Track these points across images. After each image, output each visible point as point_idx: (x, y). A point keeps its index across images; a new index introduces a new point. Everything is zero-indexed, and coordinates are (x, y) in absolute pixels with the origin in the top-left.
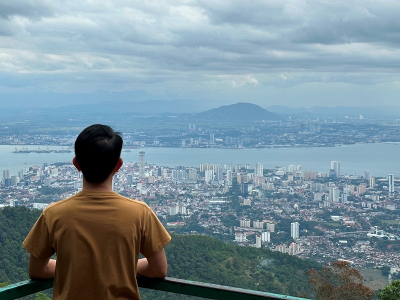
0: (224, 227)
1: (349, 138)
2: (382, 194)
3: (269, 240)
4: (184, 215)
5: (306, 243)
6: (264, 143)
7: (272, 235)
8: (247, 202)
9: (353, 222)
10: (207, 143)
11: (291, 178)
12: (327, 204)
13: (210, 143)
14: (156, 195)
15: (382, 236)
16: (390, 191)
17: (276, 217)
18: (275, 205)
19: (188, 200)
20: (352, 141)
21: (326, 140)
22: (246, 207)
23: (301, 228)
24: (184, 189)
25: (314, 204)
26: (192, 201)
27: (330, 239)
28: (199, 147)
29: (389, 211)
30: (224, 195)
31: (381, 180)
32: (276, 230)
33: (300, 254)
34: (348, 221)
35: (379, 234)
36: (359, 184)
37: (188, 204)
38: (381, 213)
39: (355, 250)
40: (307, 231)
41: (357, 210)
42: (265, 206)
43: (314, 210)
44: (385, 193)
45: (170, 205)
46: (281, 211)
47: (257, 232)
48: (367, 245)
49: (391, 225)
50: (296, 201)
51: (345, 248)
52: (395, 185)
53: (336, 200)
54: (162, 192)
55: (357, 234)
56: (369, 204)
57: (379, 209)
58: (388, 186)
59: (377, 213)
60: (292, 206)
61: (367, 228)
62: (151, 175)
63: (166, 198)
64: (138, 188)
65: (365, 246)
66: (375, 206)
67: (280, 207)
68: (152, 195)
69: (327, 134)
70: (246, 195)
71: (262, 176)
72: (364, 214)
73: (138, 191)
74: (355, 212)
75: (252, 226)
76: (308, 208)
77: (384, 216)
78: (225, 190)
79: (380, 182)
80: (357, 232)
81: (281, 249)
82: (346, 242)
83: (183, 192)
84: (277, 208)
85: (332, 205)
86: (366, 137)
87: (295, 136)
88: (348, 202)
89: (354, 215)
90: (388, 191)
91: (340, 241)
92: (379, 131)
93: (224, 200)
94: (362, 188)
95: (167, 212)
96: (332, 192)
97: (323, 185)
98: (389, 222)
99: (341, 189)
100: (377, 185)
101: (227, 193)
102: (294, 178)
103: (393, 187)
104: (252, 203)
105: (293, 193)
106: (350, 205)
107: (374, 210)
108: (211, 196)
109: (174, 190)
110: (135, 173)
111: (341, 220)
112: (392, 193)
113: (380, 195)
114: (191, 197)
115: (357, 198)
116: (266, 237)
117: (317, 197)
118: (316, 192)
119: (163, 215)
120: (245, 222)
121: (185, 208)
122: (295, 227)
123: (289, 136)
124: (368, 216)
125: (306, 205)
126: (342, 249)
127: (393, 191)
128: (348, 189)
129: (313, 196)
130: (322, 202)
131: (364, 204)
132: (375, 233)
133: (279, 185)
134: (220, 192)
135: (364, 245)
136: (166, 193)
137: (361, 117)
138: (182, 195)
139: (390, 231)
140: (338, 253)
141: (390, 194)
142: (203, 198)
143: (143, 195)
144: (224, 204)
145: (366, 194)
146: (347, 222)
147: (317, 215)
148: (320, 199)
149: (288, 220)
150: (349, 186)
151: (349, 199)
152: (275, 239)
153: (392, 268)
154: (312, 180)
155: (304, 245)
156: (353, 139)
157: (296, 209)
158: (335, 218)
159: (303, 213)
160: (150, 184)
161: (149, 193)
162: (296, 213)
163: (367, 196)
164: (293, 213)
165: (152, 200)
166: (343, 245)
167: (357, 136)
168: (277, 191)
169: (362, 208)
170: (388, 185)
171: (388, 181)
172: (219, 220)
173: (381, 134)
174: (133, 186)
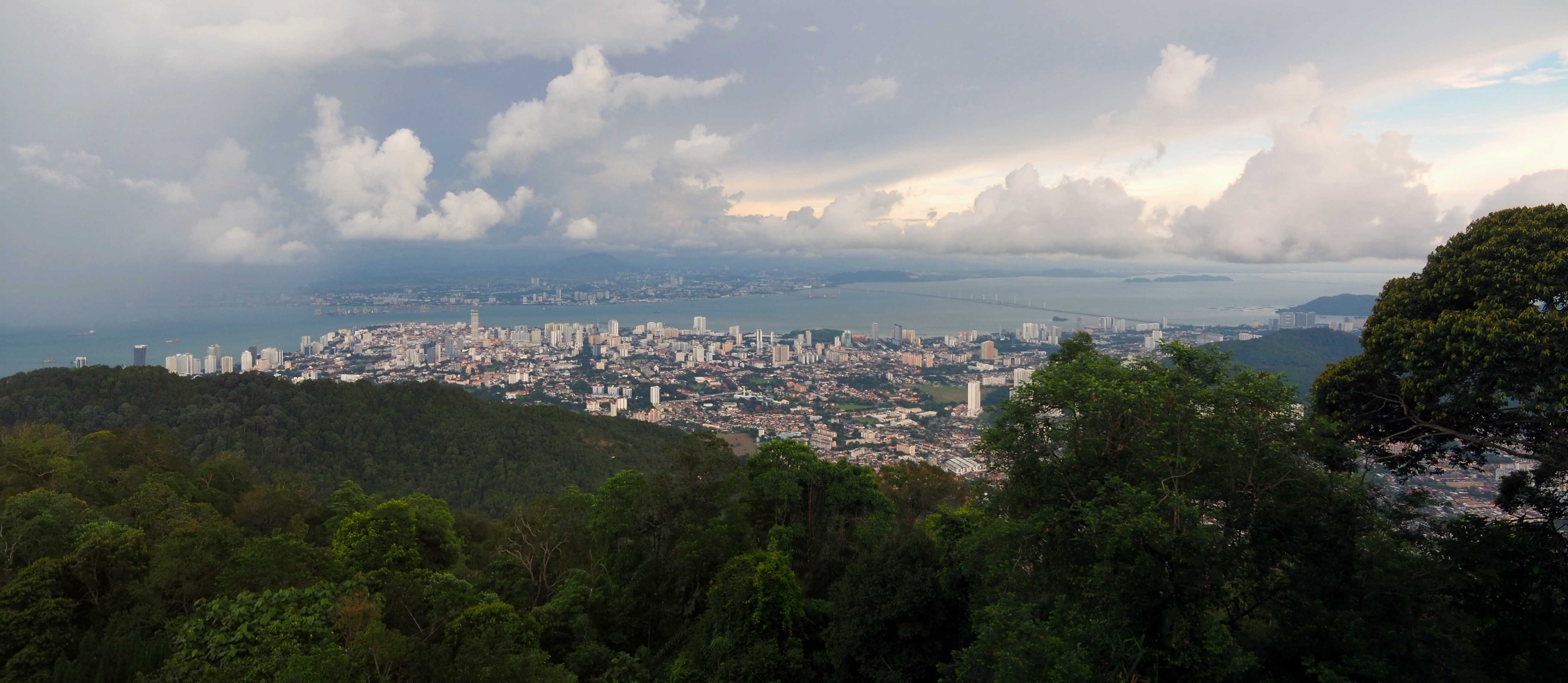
0: (573, 395)
1: (714, 291)
2: (749, 351)
3: (626, 408)
4: (526, 383)
5: (667, 408)
6: (619, 298)
7: (628, 401)
8: (600, 365)
9: (718, 383)
10: (553, 299)
11: (650, 337)
12: (690, 364)
13: (557, 300)
14: (493, 360)
15: (750, 396)
16: (758, 347)
17: (633, 381)
18: (633, 367)
19: (531, 365)
20: (717, 295)
21: (689, 294)
22: (600, 371)
23: (661, 392)
24: (526, 353)
25: (676, 364)
26: (535, 366)
27: (694, 403)
28: (544, 304)
29: (757, 369)
30: (573, 358)
31: (749, 336)
32: (634, 395)
33: (661, 421)
34: (713, 382)
35: (747, 394)
36: (725, 341)
37: (531, 370)
38: (750, 372)
39: (722, 413)
40: (668, 395)
41: (723, 370)
42: (621, 369)
43: (676, 372)
44: (754, 350)
45: (509, 372)
46: (639, 374)
47: (612, 398)
48: (733, 408)
49: (759, 385)
50: (656, 363)
51: (710, 412)
52: (763, 341)
53: (701, 359)
54: (500, 358)
55: (723, 396)
56: (736, 363)
57: (746, 368)
58: (756, 343)
59: (744, 373)
60: (652, 369)
61: (734, 389)
62: (486, 337)
63: (505, 364)
64: (470, 354)
65: (731, 409)
66: (743, 365)
67: (638, 369)
68: (488, 361)
69: (689, 287)
70: (599, 358)
71: (617, 335)
72: (731, 374)
73: (471, 357)
74: (721, 372)
75: (606, 392)
76: (669, 370)
77: (752, 375)
78: (575, 353)
79: (748, 338)
80: (723, 394)
81: (640, 416)
82: (711, 405)
83: (525, 357)
84: (634, 371)
85: (696, 365)
86: (733, 290)
87: (654, 290)
88: (713, 362)
89: (720, 374)
90: (756, 347)
91: (705, 405)
92: (745, 283)
93: (573, 364)
94: (728, 346)
95: (506, 380)
96: (696, 351)
97: (687, 343)
98: (759, 381)
99: (706, 347)
100: (744, 342)
101: (577, 356)
102: (654, 336)
103: (762, 343)
104: (606, 367)
105: (653, 354)
106: (715, 364)
107: (741, 369)
108: (559, 360)
109: (514, 354)
110: (466, 336)
111: (706, 381)
112: (760, 349)
113: (747, 352)
114: (533, 361)
115: (722, 356)
116: (622, 404)
117: (680, 357)
118: (679, 351)
119: (501, 383)
120: (598, 389)
121: (527, 375)
122: (655, 392)
123: (647, 289)
124: (735, 376)
125: (667, 367)
126: (707, 413)
127: (762, 347)
128: (713, 347)
129: (674, 355)
130: (685, 363)
131: (730, 363)
132: (742, 394)
133: (638, 345)
134: (569, 355)
135: (730, 407)
136: (504, 358)
137: (727, 268)
138: (524, 360)
139: (758, 391)
140: (703, 418)
141: (758, 351)
142: (549, 362)
143: (477, 361)
144: (574, 369)
145: (733, 351)
146: (712, 384)
147: (678, 378)
148: (683, 359)
149: (647, 383)
150: (714, 344)
151: (715, 358)
152: (633, 405)
153: (760, 431)
154: (673, 338)
155: (666, 411)
156: (718, 292)
157: (656, 372)
158: (700, 379)
159: (664, 375)
160: (484, 348)
161: (483, 359)
162: (657, 375)
163: (734, 354)
164: (652, 377)
165: (488, 366)
166: (709, 408)
167: (722, 289)
168: (634, 351)
169: (729, 367)
170: (755, 341)
171: (756, 337)
172: (568, 387)
173: (749, 287)
174: (463, 351)
